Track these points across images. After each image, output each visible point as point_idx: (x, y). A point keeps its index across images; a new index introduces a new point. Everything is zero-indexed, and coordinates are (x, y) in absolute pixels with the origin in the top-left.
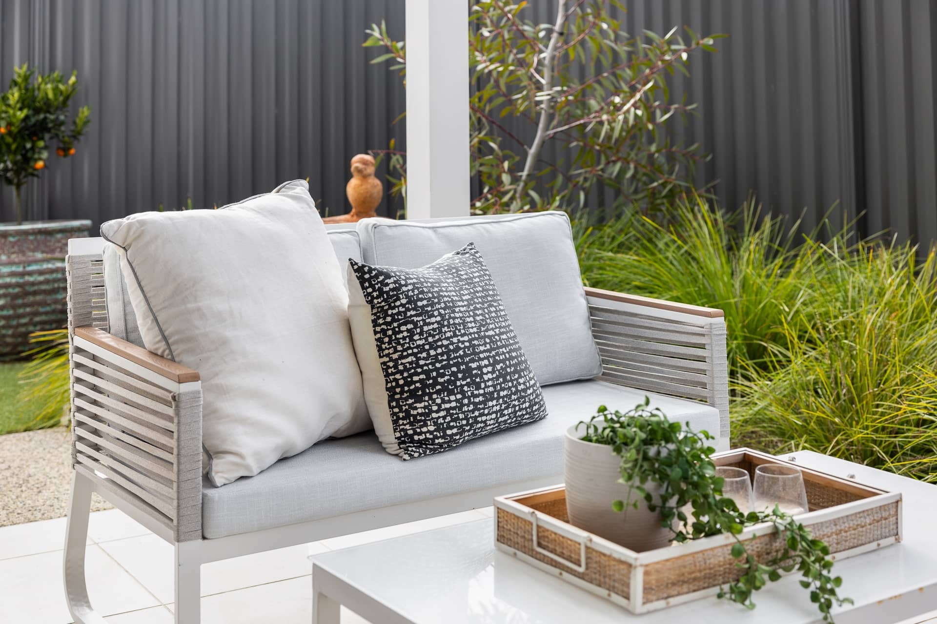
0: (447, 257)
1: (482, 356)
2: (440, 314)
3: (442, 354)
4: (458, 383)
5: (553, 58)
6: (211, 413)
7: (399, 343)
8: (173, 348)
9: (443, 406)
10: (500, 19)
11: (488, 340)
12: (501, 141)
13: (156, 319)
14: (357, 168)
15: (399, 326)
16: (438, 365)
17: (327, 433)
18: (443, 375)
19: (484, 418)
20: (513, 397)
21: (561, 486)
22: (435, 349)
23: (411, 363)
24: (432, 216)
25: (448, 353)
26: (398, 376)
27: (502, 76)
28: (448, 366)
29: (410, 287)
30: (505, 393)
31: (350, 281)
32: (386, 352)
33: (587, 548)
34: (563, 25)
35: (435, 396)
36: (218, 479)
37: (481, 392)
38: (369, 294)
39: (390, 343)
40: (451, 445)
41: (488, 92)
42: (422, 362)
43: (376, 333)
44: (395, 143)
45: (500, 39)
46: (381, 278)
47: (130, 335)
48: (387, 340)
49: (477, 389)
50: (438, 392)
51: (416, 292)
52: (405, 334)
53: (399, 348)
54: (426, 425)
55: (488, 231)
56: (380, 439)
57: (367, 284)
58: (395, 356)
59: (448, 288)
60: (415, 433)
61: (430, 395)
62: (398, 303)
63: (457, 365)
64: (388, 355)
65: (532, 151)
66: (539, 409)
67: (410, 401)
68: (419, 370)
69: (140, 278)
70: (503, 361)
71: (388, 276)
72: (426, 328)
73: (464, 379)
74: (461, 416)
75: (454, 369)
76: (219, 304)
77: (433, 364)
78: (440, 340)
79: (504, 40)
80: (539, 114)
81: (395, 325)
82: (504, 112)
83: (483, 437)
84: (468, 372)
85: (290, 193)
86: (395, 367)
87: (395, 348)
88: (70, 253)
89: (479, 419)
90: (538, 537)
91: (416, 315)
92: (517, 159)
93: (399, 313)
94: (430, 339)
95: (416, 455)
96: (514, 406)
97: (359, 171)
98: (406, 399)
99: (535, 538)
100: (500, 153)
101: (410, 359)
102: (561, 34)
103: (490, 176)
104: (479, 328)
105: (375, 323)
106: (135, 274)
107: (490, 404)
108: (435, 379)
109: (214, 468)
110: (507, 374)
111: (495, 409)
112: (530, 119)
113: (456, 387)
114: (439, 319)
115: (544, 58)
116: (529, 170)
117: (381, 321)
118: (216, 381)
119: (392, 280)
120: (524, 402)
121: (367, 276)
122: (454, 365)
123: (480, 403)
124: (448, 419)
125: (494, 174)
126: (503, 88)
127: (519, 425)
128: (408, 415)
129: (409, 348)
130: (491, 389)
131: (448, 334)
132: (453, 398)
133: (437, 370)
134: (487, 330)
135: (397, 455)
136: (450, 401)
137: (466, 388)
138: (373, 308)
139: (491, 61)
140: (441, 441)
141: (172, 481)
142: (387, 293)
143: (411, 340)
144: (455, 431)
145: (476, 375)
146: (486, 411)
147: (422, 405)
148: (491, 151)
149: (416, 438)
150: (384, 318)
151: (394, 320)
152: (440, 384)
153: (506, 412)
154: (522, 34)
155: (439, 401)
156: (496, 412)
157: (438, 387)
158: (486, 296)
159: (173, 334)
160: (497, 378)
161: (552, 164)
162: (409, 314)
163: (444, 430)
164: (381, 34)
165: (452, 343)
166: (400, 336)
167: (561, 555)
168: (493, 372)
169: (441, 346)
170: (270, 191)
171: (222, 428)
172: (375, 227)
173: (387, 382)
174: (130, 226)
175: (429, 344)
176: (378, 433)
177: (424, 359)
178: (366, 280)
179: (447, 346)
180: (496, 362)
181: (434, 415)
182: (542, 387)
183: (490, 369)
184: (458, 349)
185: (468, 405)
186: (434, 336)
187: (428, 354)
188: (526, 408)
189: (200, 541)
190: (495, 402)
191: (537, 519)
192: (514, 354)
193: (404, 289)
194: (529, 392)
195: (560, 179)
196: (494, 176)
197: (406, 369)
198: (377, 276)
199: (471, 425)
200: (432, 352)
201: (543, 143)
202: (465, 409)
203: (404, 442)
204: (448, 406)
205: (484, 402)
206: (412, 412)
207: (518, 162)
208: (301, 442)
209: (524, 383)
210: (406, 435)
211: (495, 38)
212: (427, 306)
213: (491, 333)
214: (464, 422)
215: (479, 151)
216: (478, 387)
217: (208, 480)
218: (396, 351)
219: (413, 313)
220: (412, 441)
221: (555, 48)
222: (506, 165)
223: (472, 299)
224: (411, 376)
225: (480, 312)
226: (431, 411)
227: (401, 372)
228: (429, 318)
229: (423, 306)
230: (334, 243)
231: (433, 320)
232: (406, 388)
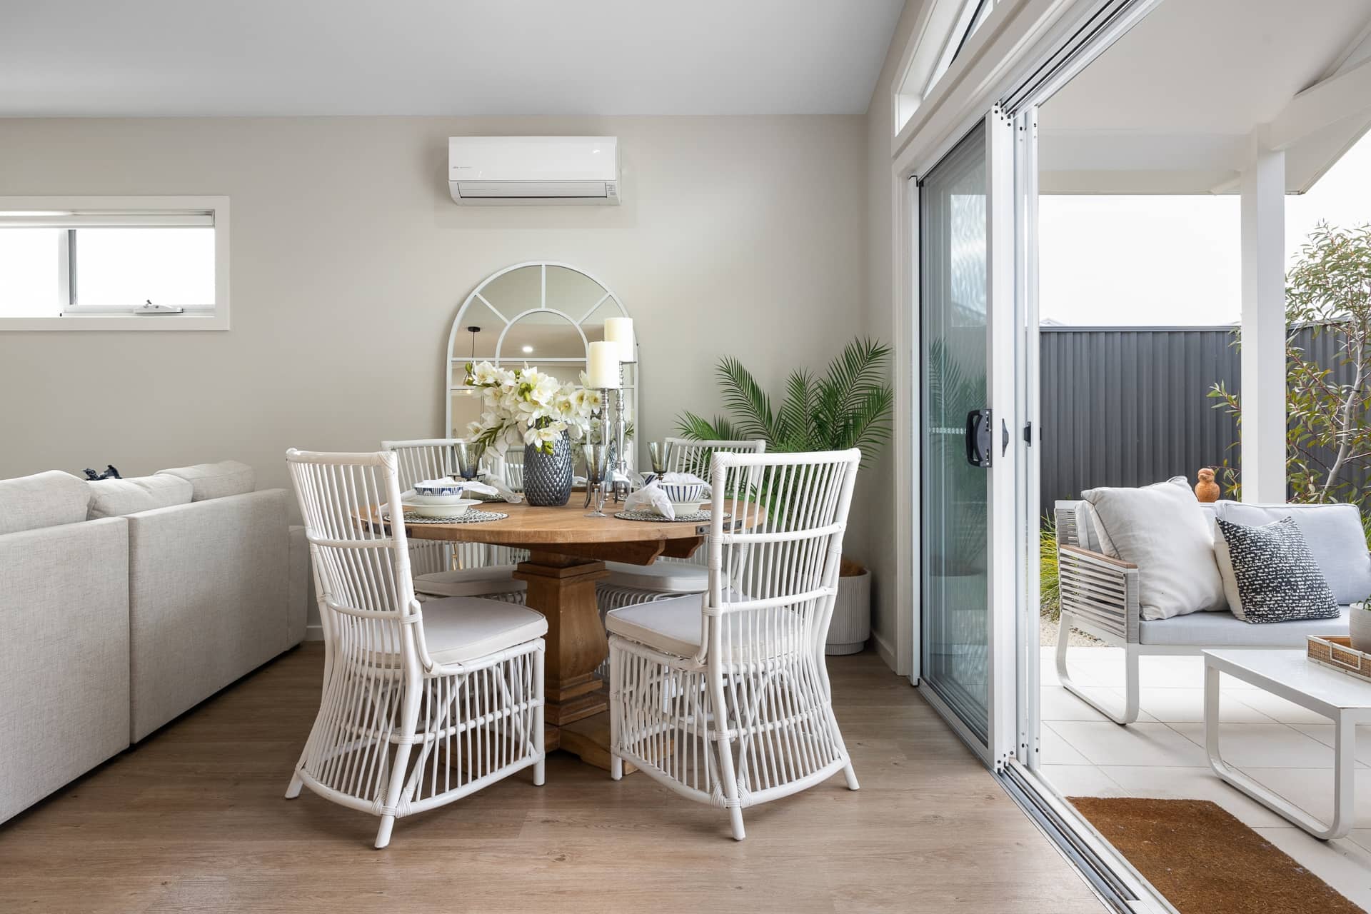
0: (1274, 523)
1: (1297, 575)
2: (1271, 551)
3: (1272, 572)
4: (1283, 588)
5: (1351, 408)
6: (1142, 586)
7: (1246, 564)
8: (1120, 553)
9: (1273, 599)
10: (1309, 381)
11: (1301, 568)
12: (1308, 463)
13: (1110, 539)
14: (1202, 476)
15: (1246, 555)
16: (1270, 577)
17: (1202, 607)
18: (1273, 582)
19: (1299, 608)
20: (1318, 600)
21: (1349, 636)
22: (1268, 568)
23: (1253, 574)
24: (1259, 502)
25: (1276, 571)
26: (1245, 581)
27: (1310, 420)
28: (1276, 578)
29: (1253, 535)
30: (1313, 597)
31: (1215, 529)
32: (1238, 568)
33: (1362, 658)
34: (1360, 385)
35: (1268, 593)
36: (1147, 617)
37: (1297, 594)
38: (1227, 537)
39: (1240, 563)
40: (1278, 620)
41: (1299, 429)
42: (1260, 575)
43: (1231, 557)
44: (1228, 462)
45: (1309, 395)
46: (1235, 529)
47: (1093, 547)
48: (1238, 561)
49: (1294, 592)
50: (1270, 591)
51: (1256, 537)
52: (1250, 559)
53: (1246, 566)
54: (1262, 607)
55: (1302, 512)
56: (1234, 613)
57: (1226, 531)
58: (1244, 570)
59: (1276, 537)
60: (1256, 610)
61: (1265, 592)
62: (1245, 543)
63: (1282, 578)
64: (1239, 569)
65: (1333, 471)
66: (1335, 610)
67: (1253, 594)
68: (1258, 578)
69: (1102, 519)
70: (1312, 580)
71: (1239, 528)
72: (1262, 557)
73: (1286, 586)
74: (1284, 605)
75: (1280, 580)
76: (1143, 534)
77: (1267, 576)
78: (1271, 564)
79: (1312, 395)
80: (1339, 447)
81: (1244, 554)
82: (1311, 444)
83: (1297, 620)
84: (1289, 583)
85: (1177, 482)
86: (1244, 575)
87: (1243, 566)
88: (1056, 507)
89: (1296, 608)
90: (1333, 654)
91: (1256, 550)
92: (1321, 475)
93: (1246, 548)
94: (1265, 563)
95: (1257, 621)
96: (1318, 605)
97: (1204, 478)
98: (1250, 593)
99: (1331, 654)
100: (1307, 471)
101: (1252, 572)
102: (1358, 392)
103: (1299, 486)
104: (1296, 561)
105: (1231, 552)
106: (1099, 517)
107: (1303, 601)
108: (1268, 584)
109: (1145, 612)
110: (1313, 587)
111: (1306, 604)
112: (1332, 451)
113: (1282, 590)
114: (1270, 553)
115: (1344, 408)
116: (1330, 484)
117: (1235, 551)
118: (1146, 571)
119: (1241, 530)
120: (1325, 604)
121: (1226, 527)
122: (1280, 578)
123: (1296, 600)
124: (1276, 605)
125: (1303, 483)
126: (1310, 427)
127: (1322, 618)
128: (1251, 601)
129: (1252, 566)
130: (1303, 594)
131: (1276, 562)
132: (1279, 595)
133: (1269, 579)
134: (1301, 563)
135: (1245, 621)
136: (1277, 597)
137: (1287, 591)
138: (1229, 544)
139: (1302, 409)
140: (1271, 616)
141: (1123, 615)
142: (1238, 537)
143: (1253, 562)
144: (1280, 612)
145: (1294, 585)
146: (1300, 605)
147: (1260, 596)
148: (1300, 469)
149: (1257, 613)
150: (1237, 550)
151: (1242, 551)
152: (1271, 587)
153: (1312, 608)
154: (1326, 391)
155: (1270, 596)
156: (1307, 607)
157: (1270, 588)
158: (1300, 545)
159: (1119, 547)
160: (1307, 588)
161: (1350, 480)
162: (1252, 549)
163: (1274, 611)
164: (1220, 389)
165: (1279, 567)
166: (1247, 560)
167: (1347, 662)
168: (1305, 585)
169: (1272, 567)
170: (1165, 481)
171: (1148, 594)
172: (1227, 505)
173: (1238, 583)
174: (1096, 493)
175: (1264, 565)
176: (1232, 609)
177: (1261, 573)
178: (1225, 529)
179: (1275, 568)
180: (1306, 580)
181: (1268, 603)
182: (1340, 605)
183: (1303, 583)
184: (1282, 570)
185: (1289, 600)
186: (1267, 562)
187: (1264, 571)
188: (1326, 608)
189: (1138, 644)
190: (1306, 601)
191: (1333, 645)
192: (1318, 578)
193: (1249, 535)
194: (1328, 600)
195: (1355, 491)
196: (1303, 486)
197: (1250, 577)
198: (1232, 528)
199: (1291, 611)
200: (1266, 570)
201: (1342, 466)
202: (1287, 601)
203: (1249, 615)
204: (1276, 599)
205: (1299, 600)
206: (1254, 600)
207: (1321, 477)
208: (1189, 609)
209: (1325, 594)
210: (1250, 611)
211: (1304, 394)
212: (1263, 545)
213: (1303, 564)
214: (1286, 608)
215: (1291, 469)
216: (1295, 591)
217: (1141, 617)
218: (1244, 567)
219: (1254, 548)
220: (1254, 614)
221: (1353, 401)
222: (1312, 478)
223: (1291, 545)
224: (1254, 581)
225: (1295, 553)
226: (1266, 600)
227: (1247, 579)
228: (1265, 551)
229: (1260, 546)
230: (1205, 512)
231: (1267, 553)
232: (1250, 587)
